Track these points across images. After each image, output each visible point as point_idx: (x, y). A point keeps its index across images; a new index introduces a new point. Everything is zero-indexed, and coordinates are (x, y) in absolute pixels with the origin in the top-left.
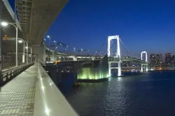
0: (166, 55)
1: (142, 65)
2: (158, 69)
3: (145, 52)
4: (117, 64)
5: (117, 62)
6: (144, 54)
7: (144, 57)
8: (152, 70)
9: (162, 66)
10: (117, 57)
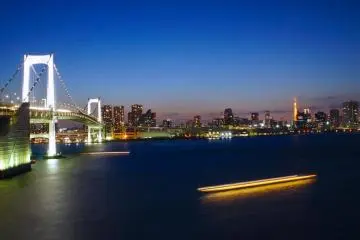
0: (133, 108)
1: (89, 128)
2: (119, 137)
3: (96, 101)
4: (48, 125)
5: (47, 121)
6: (95, 106)
7: (95, 111)
8: (109, 138)
9: (128, 130)
10: (46, 108)
